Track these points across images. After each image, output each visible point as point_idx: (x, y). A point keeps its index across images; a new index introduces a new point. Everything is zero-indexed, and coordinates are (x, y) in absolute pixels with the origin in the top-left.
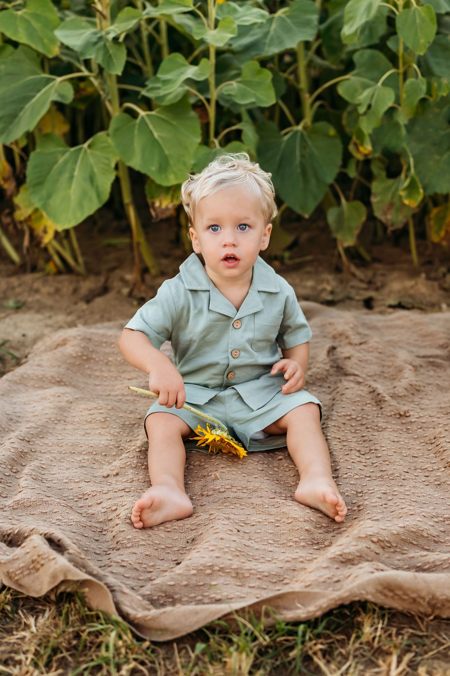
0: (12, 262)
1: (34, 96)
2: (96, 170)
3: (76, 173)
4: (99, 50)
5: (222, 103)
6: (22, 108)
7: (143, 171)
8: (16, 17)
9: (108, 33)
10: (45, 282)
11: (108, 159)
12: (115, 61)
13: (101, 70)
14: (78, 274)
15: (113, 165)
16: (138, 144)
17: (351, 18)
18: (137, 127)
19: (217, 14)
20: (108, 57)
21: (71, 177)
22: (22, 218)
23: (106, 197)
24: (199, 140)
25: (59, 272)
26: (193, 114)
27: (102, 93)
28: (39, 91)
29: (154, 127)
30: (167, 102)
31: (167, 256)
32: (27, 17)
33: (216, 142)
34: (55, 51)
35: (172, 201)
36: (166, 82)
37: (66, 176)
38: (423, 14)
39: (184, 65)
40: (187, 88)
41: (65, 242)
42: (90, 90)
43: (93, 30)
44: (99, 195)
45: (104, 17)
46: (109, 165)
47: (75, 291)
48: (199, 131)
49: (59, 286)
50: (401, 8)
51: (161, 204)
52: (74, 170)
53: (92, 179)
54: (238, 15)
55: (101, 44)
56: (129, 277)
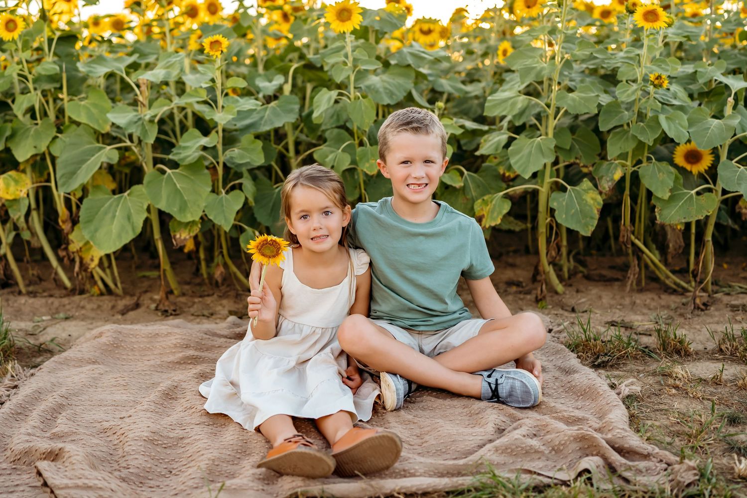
0: (66, 288)
1: (89, 159)
2: (132, 211)
3: (117, 214)
4: (138, 126)
5: (228, 165)
6: (80, 168)
7: (167, 211)
8: (80, 105)
9: (145, 115)
10: (90, 301)
11: (142, 203)
12: (149, 133)
13: (140, 141)
14: (117, 295)
15: (145, 207)
16: (165, 192)
17: (318, 106)
18: (164, 180)
19: (224, 102)
20: (145, 132)
21: (114, 217)
22: (75, 250)
23: (139, 230)
24: (210, 189)
25: (102, 294)
26: (206, 171)
27: (140, 157)
28: (93, 155)
29: (177, 180)
30: (187, 162)
31: (188, 283)
32: (88, 105)
33: (223, 192)
34: (107, 129)
35: (189, 234)
36: (185, 148)
38: (366, 104)
39: (199, 137)
40: (202, 153)
41: (108, 271)
42: (133, 158)
43: (135, 113)
44: (133, 229)
45: (144, 105)
46: (142, 207)
47: (113, 307)
48: (211, 183)
49: (101, 304)
50: (352, 100)
51: (181, 236)
52: (116, 211)
53: (129, 218)
54: (239, 104)
55: (140, 123)
56: (157, 297)
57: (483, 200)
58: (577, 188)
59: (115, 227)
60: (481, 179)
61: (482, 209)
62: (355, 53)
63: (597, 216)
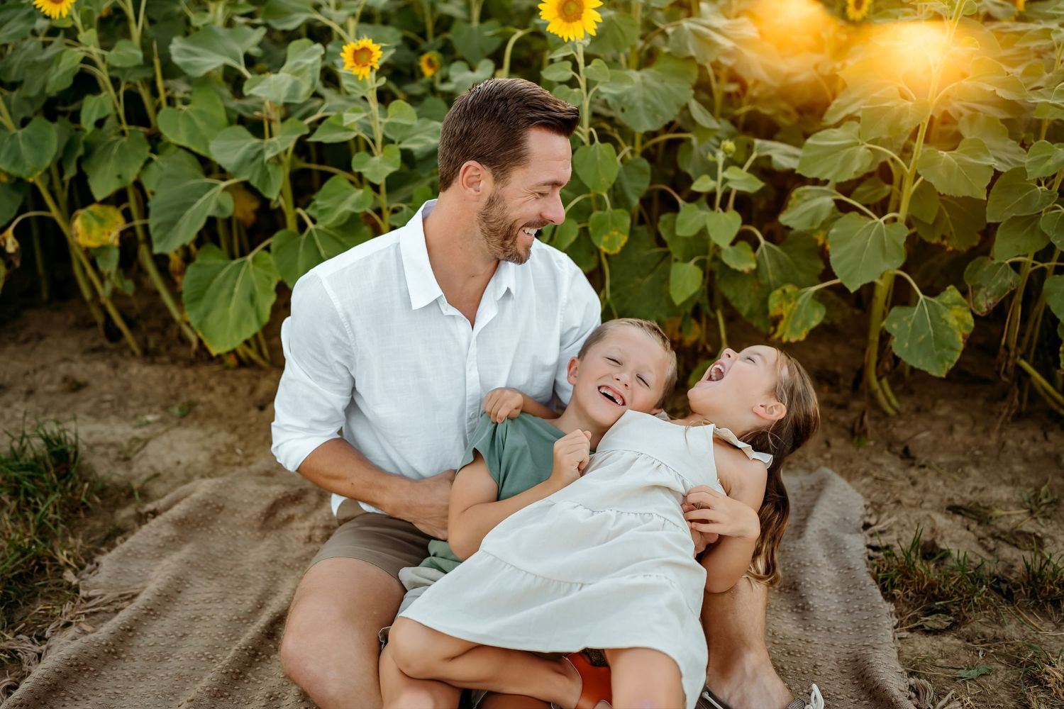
1: (193, 203)
2: (257, 288)
3: (236, 290)
4: (254, 169)
6: (181, 216)
8: (180, 112)
9: (268, 148)
11: (269, 278)
12: (272, 179)
15: (274, 285)
18: (302, 245)
21: (231, 294)
23: (266, 319)
25: (241, 365)
28: (200, 197)
29: (321, 243)
32: (192, 114)
37: (225, 292)
38: (603, 151)
39: (347, 189)
44: (258, 317)
45: (273, 121)
46: (271, 285)
47: (252, 392)
49: (236, 384)
52: (234, 286)
53: (252, 298)
55: (258, 162)
57: (784, 292)
58: (934, 300)
59: (233, 310)
60: (785, 255)
61: (781, 306)
62: (589, 67)
63: (961, 346)
